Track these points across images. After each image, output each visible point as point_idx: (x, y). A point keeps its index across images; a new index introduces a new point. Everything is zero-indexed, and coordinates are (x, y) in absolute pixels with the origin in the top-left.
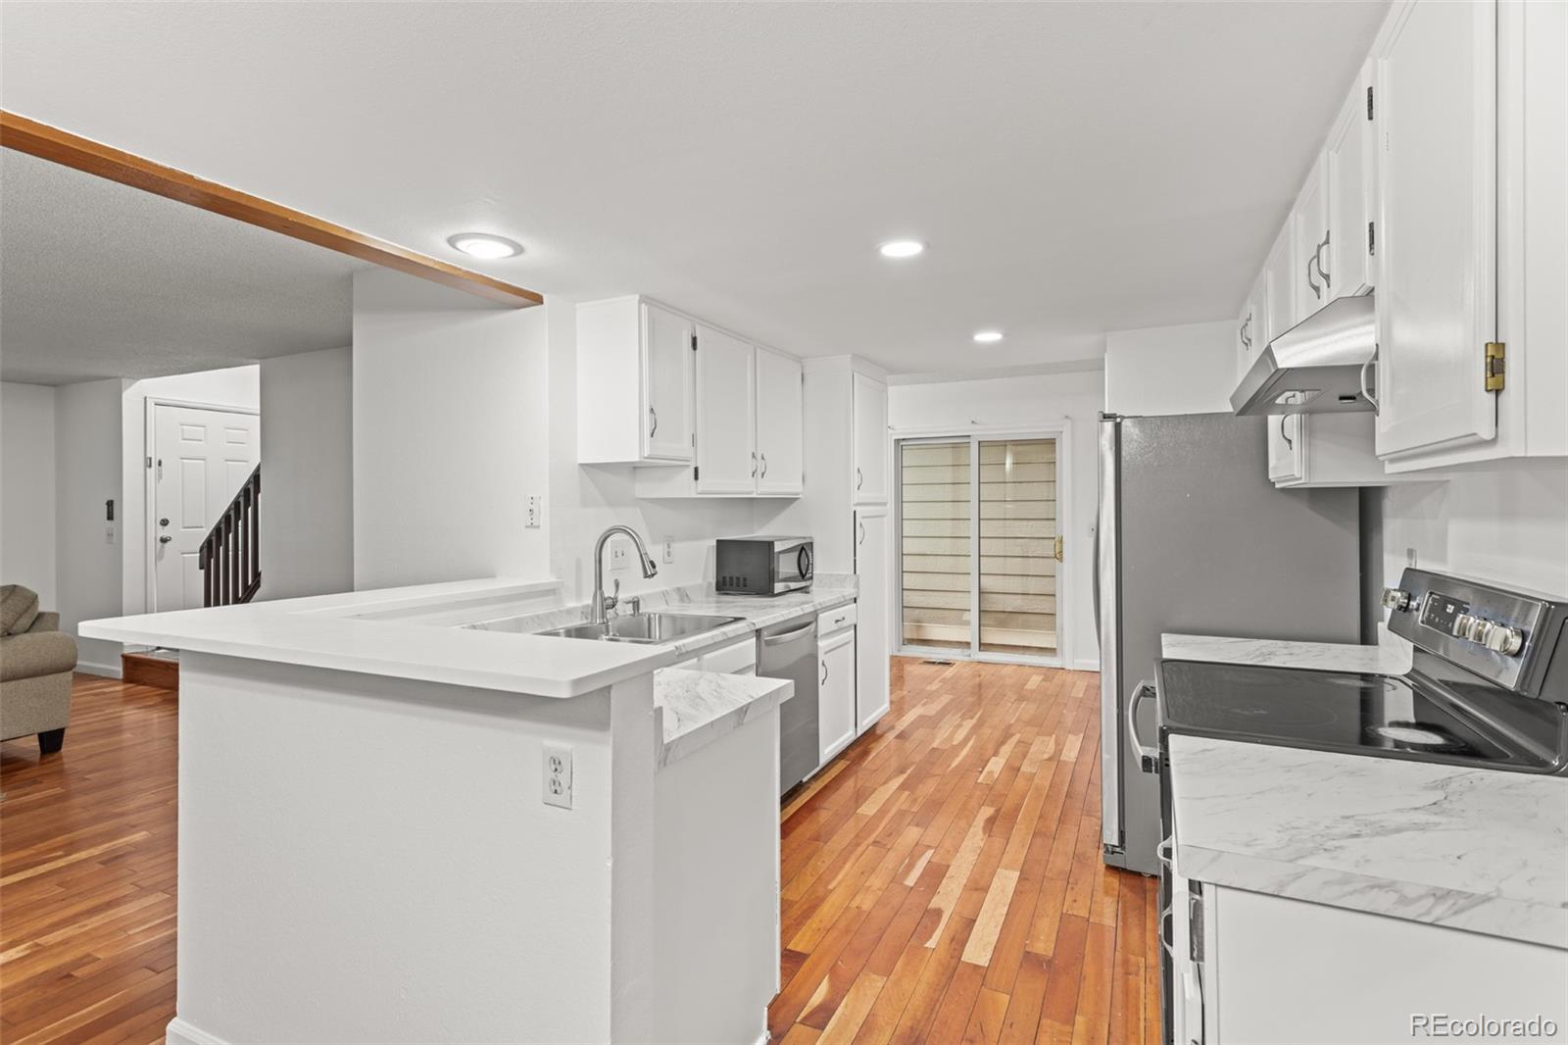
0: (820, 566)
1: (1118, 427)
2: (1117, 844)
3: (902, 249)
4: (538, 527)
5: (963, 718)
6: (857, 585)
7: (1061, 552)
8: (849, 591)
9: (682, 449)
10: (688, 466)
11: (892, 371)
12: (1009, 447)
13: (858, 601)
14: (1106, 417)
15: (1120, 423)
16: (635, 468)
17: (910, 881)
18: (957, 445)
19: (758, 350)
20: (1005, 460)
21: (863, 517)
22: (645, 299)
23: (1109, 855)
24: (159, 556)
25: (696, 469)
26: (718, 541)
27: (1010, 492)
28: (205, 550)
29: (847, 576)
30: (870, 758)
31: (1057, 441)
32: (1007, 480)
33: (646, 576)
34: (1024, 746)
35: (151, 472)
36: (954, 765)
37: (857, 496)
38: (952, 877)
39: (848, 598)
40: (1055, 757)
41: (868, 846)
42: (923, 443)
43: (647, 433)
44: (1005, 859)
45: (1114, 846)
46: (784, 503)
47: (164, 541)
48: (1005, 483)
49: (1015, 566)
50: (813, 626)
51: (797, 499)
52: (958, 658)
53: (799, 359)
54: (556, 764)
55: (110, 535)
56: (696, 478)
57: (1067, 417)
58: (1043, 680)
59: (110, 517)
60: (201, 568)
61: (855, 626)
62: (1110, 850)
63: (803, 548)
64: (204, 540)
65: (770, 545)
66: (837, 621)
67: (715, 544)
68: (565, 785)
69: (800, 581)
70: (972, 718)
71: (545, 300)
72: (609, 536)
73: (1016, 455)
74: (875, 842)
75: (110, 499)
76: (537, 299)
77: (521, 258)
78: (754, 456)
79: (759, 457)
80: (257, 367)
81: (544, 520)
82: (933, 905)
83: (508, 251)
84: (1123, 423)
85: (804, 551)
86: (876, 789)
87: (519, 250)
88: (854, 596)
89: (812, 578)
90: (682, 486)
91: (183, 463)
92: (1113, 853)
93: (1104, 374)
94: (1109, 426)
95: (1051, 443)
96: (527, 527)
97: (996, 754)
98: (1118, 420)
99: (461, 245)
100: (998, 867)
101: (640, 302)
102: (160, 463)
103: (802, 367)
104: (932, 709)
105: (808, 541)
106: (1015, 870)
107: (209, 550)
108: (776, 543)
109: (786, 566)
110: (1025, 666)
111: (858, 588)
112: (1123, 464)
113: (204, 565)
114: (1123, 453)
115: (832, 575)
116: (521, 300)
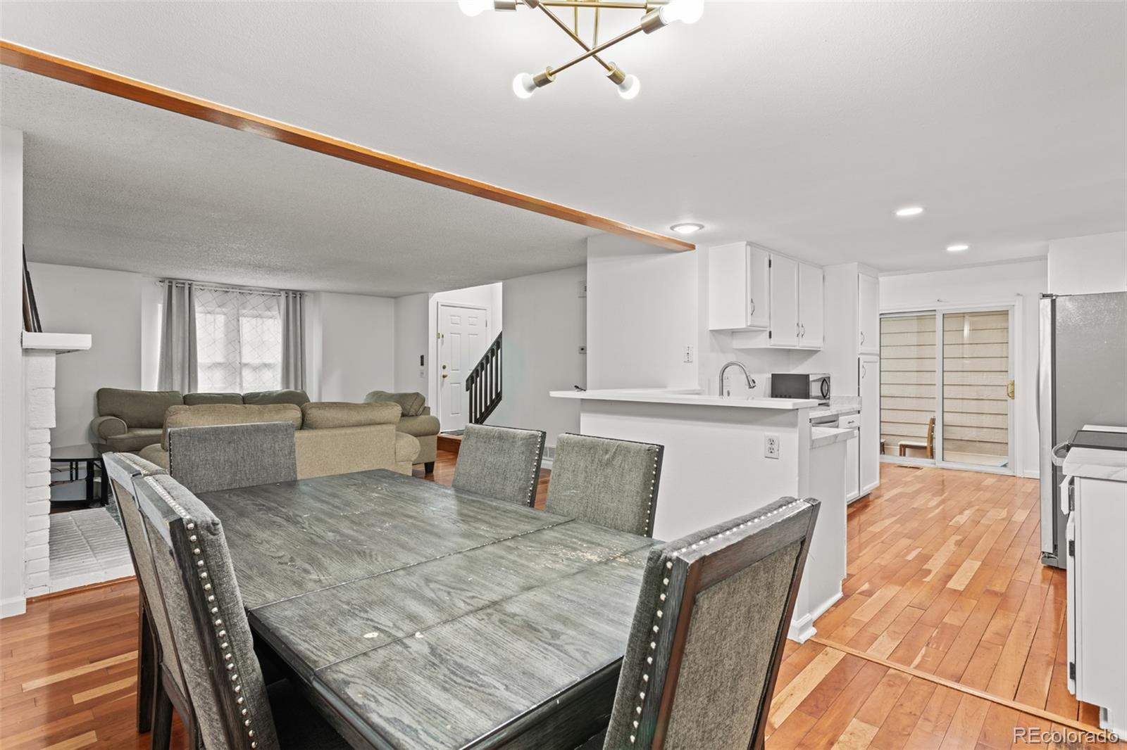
0: (834, 392)
1: (1053, 302)
2: (1052, 552)
3: (910, 212)
4: (691, 362)
5: (934, 495)
6: (860, 403)
7: (1013, 392)
8: (856, 406)
9: (762, 321)
10: (766, 331)
11: (882, 270)
12: (967, 317)
13: (861, 412)
14: (1045, 296)
15: (1055, 300)
16: (733, 332)
17: (910, 557)
18: (924, 317)
19: (800, 265)
20: (963, 327)
21: (865, 362)
22: (749, 244)
23: (1046, 559)
24: (442, 385)
25: (770, 333)
26: (772, 375)
27: (967, 351)
28: (470, 381)
29: (853, 398)
30: (870, 508)
31: (1010, 312)
32: (965, 342)
33: (750, 387)
34: (982, 513)
35: (439, 340)
36: (930, 516)
37: (861, 349)
38: (936, 559)
39: (855, 410)
40: (1009, 519)
41: (878, 543)
42: (900, 316)
43: (749, 312)
44: (971, 556)
45: (1050, 553)
46: (811, 353)
47: (444, 377)
48: (963, 344)
49: (973, 407)
50: (837, 422)
51: (819, 351)
52: (925, 465)
53: (821, 267)
54: (772, 442)
55: (422, 373)
56: (770, 337)
57: (1018, 295)
58: (997, 481)
59: (422, 364)
60: (467, 390)
61: (859, 428)
62: (1047, 556)
63: (824, 380)
64: (469, 375)
65: (807, 376)
66: (850, 423)
67: (771, 376)
68: (775, 450)
69: (822, 399)
70: (941, 496)
71: (697, 247)
72: (726, 368)
73: (972, 324)
74: (882, 542)
75: (422, 354)
76: (693, 247)
77: (703, 230)
78: (798, 325)
79: (800, 325)
80: (501, 283)
81: (695, 357)
82: (926, 567)
83: (697, 228)
84: (1057, 300)
85: (825, 381)
86: (876, 522)
87: (701, 227)
88: (858, 410)
89: (829, 398)
90: (762, 342)
91: (451, 337)
92: (1049, 557)
93: (1047, 263)
94: (1048, 301)
95: (1005, 313)
96: (685, 362)
97: (961, 513)
98: (1054, 298)
99: (676, 229)
100: (967, 558)
101: (747, 245)
102: (443, 336)
103: (823, 272)
104: (910, 489)
105: (828, 376)
106: (980, 561)
107: (471, 380)
108: (810, 376)
109: (815, 389)
110: (981, 473)
111: (861, 404)
112: (1057, 324)
113: (468, 388)
114: (1058, 318)
115: (843, 397)
116: (685, 248)
